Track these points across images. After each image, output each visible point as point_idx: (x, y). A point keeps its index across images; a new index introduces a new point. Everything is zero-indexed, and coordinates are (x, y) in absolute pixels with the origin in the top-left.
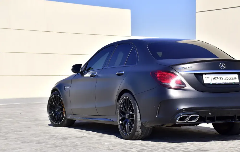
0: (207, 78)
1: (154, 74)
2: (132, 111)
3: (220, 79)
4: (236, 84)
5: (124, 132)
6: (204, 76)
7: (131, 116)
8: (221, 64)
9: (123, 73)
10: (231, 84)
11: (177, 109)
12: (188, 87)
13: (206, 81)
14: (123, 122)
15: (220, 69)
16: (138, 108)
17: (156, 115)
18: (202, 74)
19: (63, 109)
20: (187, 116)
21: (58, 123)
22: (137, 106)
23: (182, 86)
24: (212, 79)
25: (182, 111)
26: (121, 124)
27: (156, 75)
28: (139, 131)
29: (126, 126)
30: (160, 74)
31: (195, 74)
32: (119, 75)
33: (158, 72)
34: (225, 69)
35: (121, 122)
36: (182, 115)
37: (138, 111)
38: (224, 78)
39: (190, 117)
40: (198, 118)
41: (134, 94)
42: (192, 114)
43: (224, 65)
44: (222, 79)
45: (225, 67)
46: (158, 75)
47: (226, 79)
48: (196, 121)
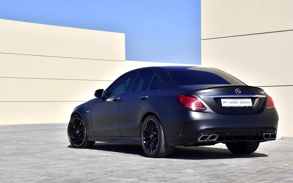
0: (225, 102)
1: (177, 98)
2: (157, 132)
3: (236, 103)
4: (250, 107)
5: (148, 151)
6: (222, 100)
7: (156, 136)
8: (237, 90)
9: (147, 97)
10: (245, 108)
11: (199, 130)
12: (209, 109)
13: (224, 105)
14: (148, 142)
15: (236, 94)
16: (162, 129)
17: (180, 135)
18: (220, 98)
19: (84, 131)
20: (207, 135)
21: (79, 145)
22: (161, 127)
23: (203, 109)
24: (229, 102)
25: (203, 131)
26: (145, 144)
27: (180, 99)
28: (163, 150)
29: (150, 146)
30: (183, 98)
31: (214, 98)
32: (143, 99)
33: (181, 96)
34: (241, 94)
35: (145, 142)
36: (203, 135)
37: (162, 132)
38: (239, 102)
39: (210, 136)
40: (217, 137)
41: (158, 116)
42: (212, 134)
43: (239, 91)
44: (237, 103)
45: (240, 92)
46: (181, 100)
47: (241, 103)
48: (215, 140)
